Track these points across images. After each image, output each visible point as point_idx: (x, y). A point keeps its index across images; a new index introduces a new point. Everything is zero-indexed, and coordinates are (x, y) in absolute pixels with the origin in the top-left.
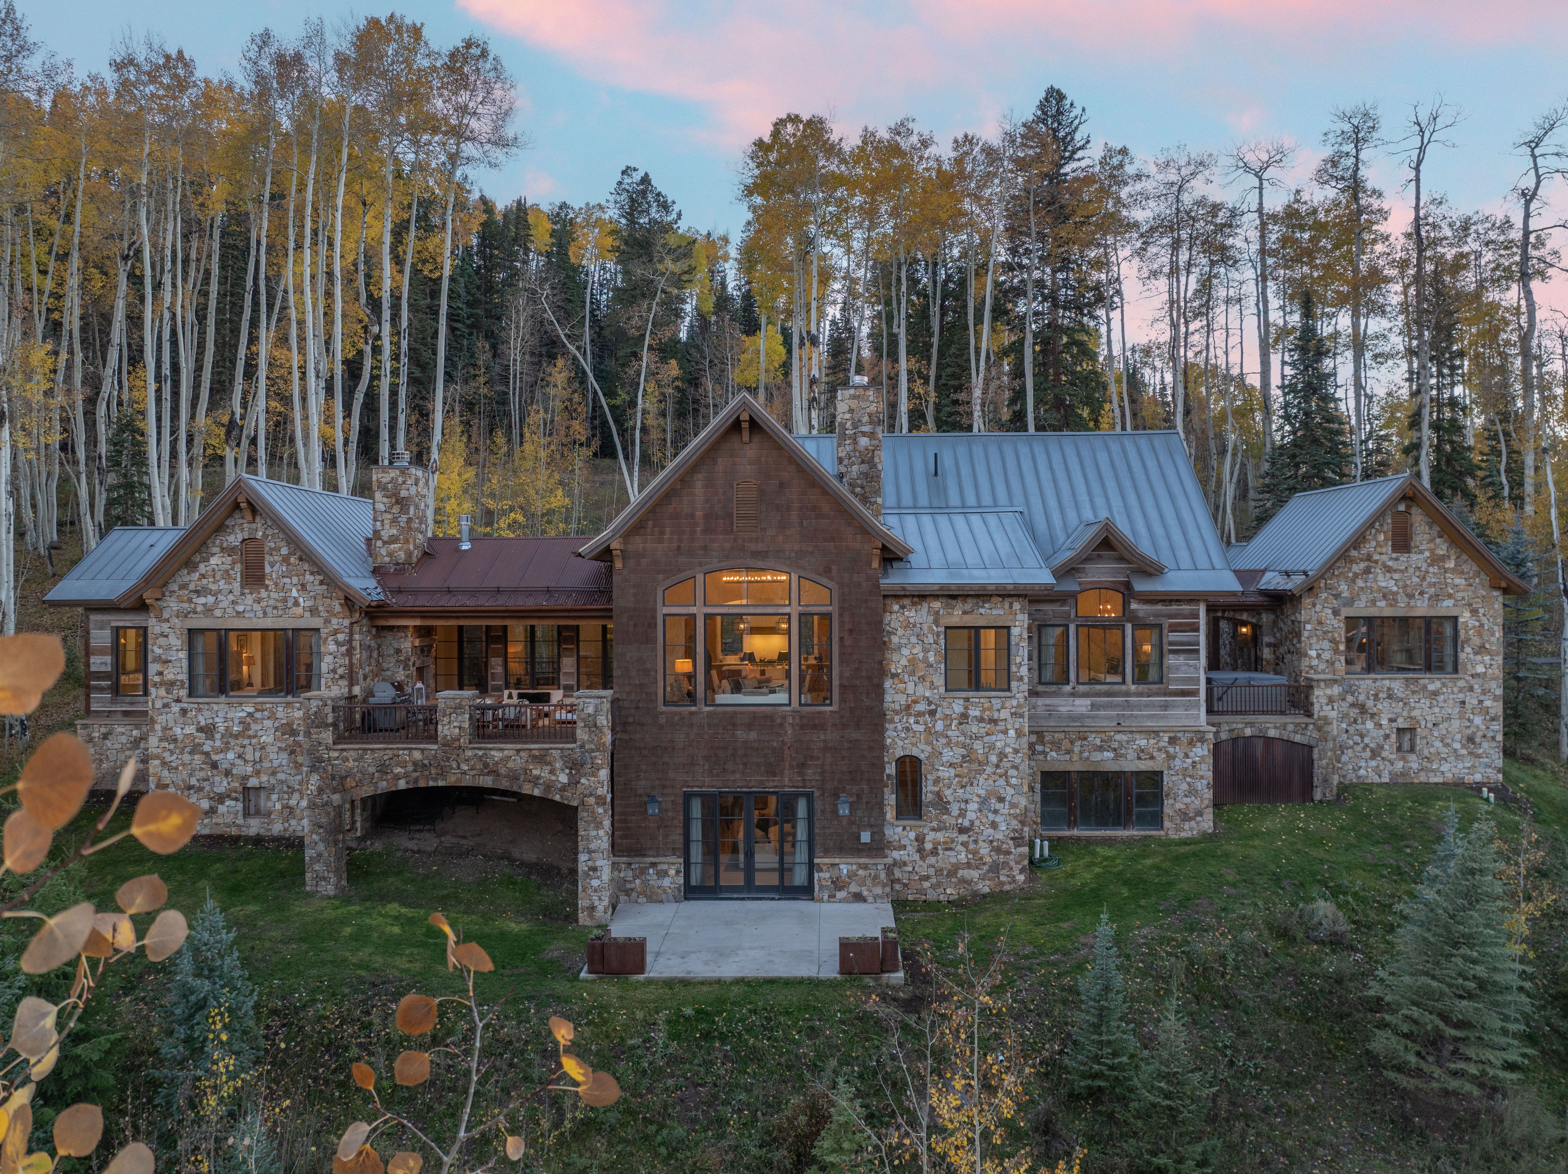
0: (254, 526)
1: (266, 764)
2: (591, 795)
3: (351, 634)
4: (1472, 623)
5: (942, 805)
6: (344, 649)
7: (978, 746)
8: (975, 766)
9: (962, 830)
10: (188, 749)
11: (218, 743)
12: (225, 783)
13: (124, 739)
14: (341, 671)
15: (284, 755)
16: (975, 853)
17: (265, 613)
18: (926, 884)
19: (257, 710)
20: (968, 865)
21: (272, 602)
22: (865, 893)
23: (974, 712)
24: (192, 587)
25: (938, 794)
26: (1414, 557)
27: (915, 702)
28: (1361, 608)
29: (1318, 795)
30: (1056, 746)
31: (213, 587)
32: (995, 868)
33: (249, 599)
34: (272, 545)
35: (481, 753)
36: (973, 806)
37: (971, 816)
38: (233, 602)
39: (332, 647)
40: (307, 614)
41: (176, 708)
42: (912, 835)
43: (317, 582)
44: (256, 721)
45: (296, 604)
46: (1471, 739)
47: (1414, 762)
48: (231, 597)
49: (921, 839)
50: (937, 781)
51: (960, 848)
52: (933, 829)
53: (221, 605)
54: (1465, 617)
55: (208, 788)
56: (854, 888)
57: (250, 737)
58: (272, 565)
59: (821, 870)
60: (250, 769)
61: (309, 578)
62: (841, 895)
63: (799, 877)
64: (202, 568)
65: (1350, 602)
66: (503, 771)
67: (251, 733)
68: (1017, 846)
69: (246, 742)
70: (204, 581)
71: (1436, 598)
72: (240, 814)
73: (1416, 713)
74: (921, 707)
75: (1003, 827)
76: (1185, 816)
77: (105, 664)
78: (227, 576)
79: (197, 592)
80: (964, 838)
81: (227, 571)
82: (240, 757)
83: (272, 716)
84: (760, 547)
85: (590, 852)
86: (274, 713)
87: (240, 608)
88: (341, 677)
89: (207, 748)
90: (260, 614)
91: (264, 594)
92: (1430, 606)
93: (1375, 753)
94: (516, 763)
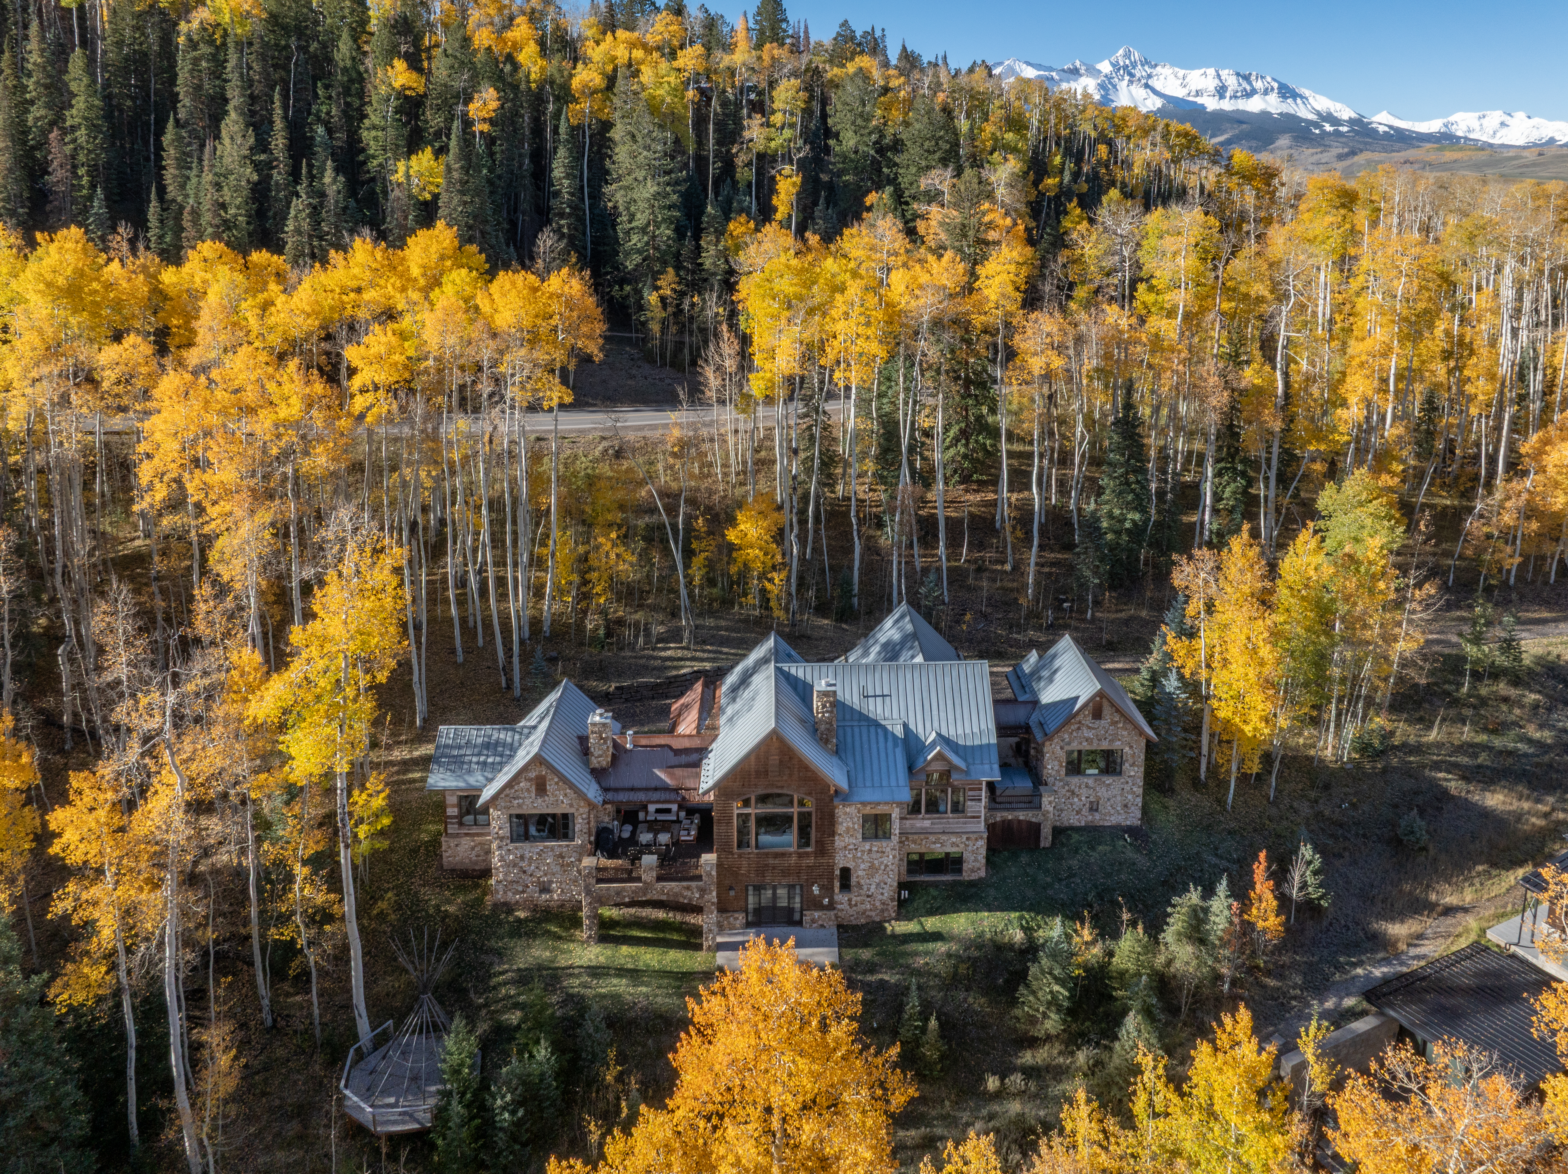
0: (539, 771)
1: (550, 871)
2: (709, 900)
3: (589, 815)
4: (1130, 752)
5: (860, 886)
6: (586, 821)
7: (876, 862)
9: (868, 896)
10: (511, 866)
11: (526, 863)
12: (530, 880)
16: (874, 905)
17: (548, 807)
18: (852, 918)
19: (544, 848)
20: (871, 911)
21: (550, 803)
22: (825, 925)
23: (875, 849)
24: (511, 795)
25: (858, 882)
26: (1102, 722)
27: (849, 845)
28: (1075, 746)
29: (1042, 845)
30: (914, 842)
31: (521, 797)
32: (883, 911)
33: (539, 802)
35: (661, 887)
36: (874, 887)
37: (872, 890)
38: (531, 803)
39: (581, 821)
40: (568, 807)
42: (847, 899)
44: (544, 852)
45: (563, 803)
46: (1126, 806)
47: (1097, 816)
49: (850, 900)
50: (857, 877)
51: (867, 903)
52: (855, 896)
54: (1127, 749)
55: (521, 882)
57: (542, 860)
58: (550, 786)
59: (806, 916)
60: (541, 873)
63: (796, 917)
65: (1069, 744)
67: (542, 858)
68: (892, 902)
69: (540, 862)
71: (1112, 741)
72: (538, 892)
73: (1099, 794)
74: (851, 847)
75: (886, 894)
76: (973, 871)
77: (454, 813)
78: (527, 791)
79: (515, 797)
80: (868, 899)
81: (529, 789)
82: (537, 868)
83: (552, 850)
84: (780, 785)
87: (534, 805)
89: (521, 865)
90: (544, 808)
91: (546, 799)
92: (1110, 745)
93: (1078, 813)
94: (676, 890)
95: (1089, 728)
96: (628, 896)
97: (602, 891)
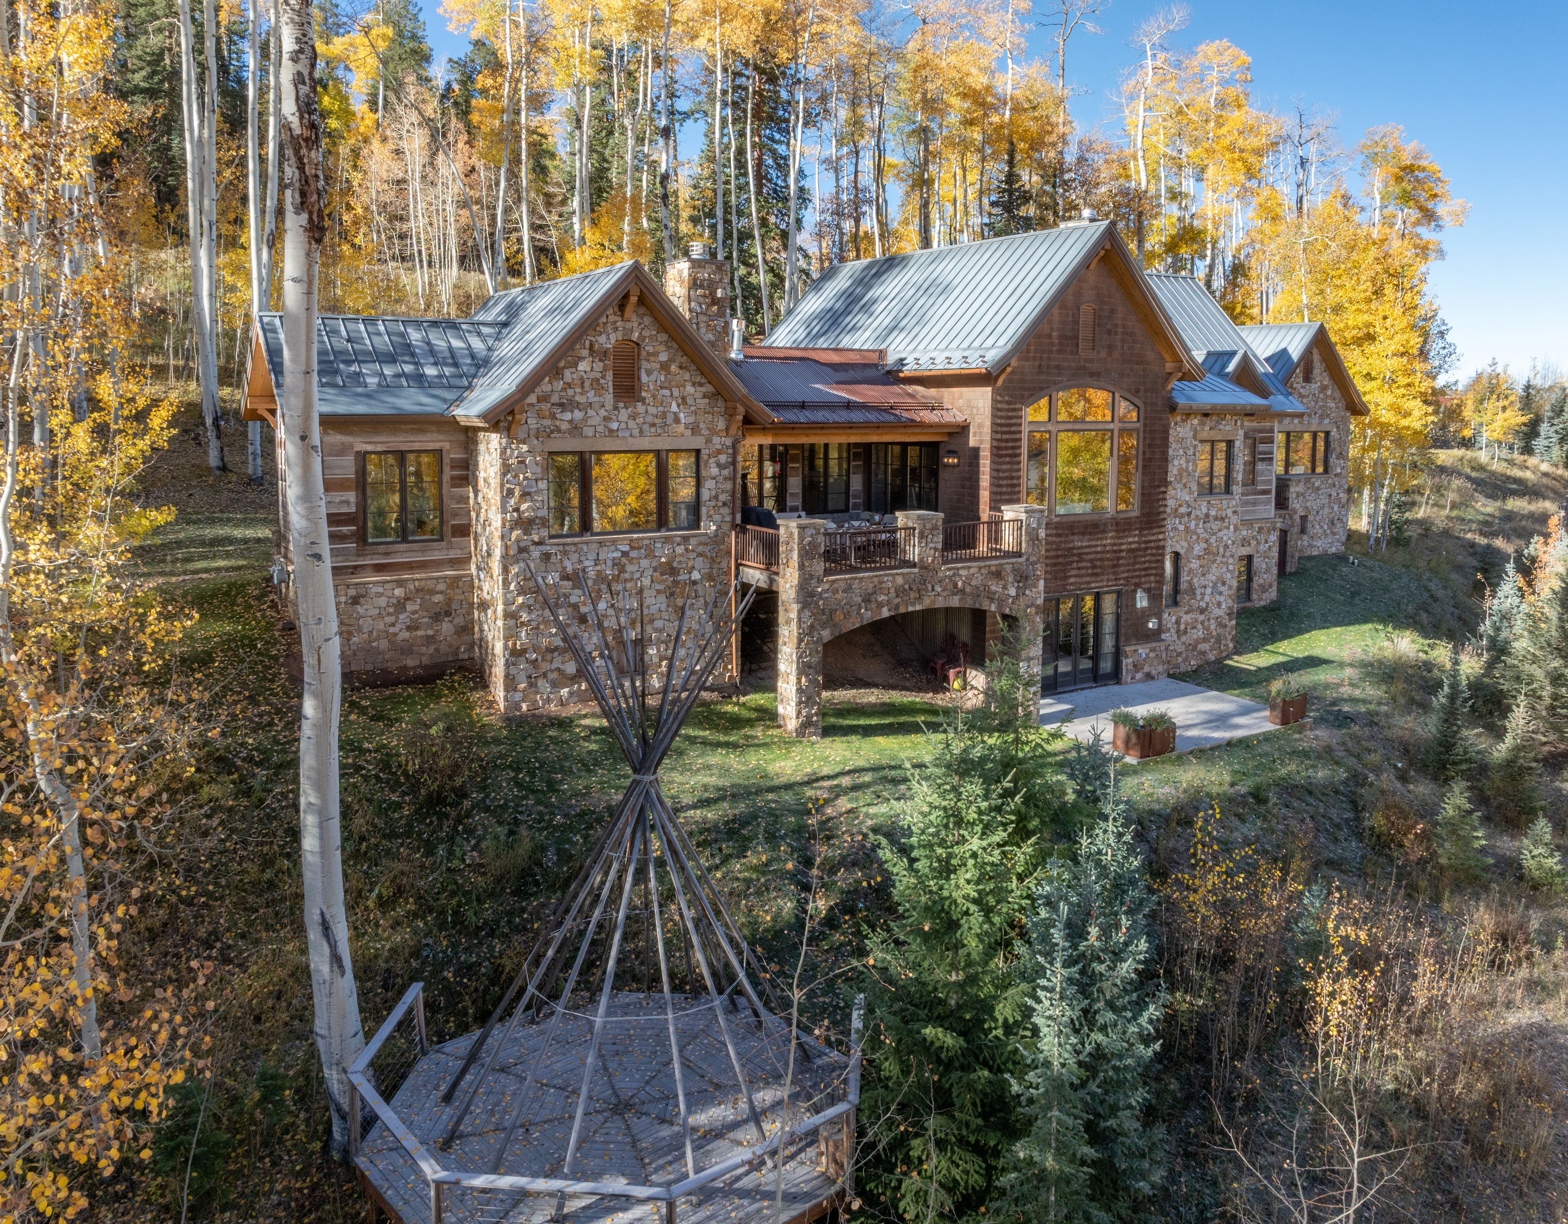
0: (628, 325)
3: (735, 454)
4: (1337, 436)
5: (1192, 590)
6: (726, 472)
7: (1213, 540)
8: (1211, 557)
9: (1202, 611)
10: (551, 603)
12: (596, 640)
13: (382, 602)
14: (723, 497)
15: (662, 598)
17: (641, 432)
19: (632, 548)
20: (1205, 640)
21: (649, 419)
22: (1154, 672)
23: (1213, 513)
24: (555, 399)
25: (1190, 583)
26: (1313, 386)
27: (1180, 505)
29: (1288, 568)
33: (624, 414)
34: (650, 349)
35: (951, 573)
36: (1209, 591)
37: (1207, 598)
38: (605, 419)
39: (715, 471)
40: (688, 432)
41: (536, 553)
42: (1174, 619)
43: (700, 395)
44: (631, 560)
45: (677, 420)
47: (1308, 541)
48: (603, 413)
49: (1178, 622)
50: (1191, 571)
51: (1200, 626)
52: (1186, 613)
53: (591, 422)
54: (1334, 431)
56: (1146, 669)
57: (626, 580)
58: (649, 373)
59: (1127, 657)
60: (625, 620)
61: (690, 389)
62: (1139, 676)
63: (1106, 666)
64: (567, 375)
66: (968, 590)
67: (627, 576)
69: (621, 587)
70: (570, 392)
71: (1322, 417)
72: (612, 673)
73: (1309, 504)
74: (1183, 510)
76: (1264, 589)
77: (347, 503)
79: (561, 405)
80: (1202, 617)
81: (597, 380)
82: (613, 605)
83: (650, 554)
84: (1096, 368)
86: (653, 551)
87: (614, 426)
88: (724, 504)
89: (573, 599)
90: (636, 432)
91: (640, 408)
92: (1320, 423)
95: (1301, 396)
96: (889, 602)
97: (836, 591)
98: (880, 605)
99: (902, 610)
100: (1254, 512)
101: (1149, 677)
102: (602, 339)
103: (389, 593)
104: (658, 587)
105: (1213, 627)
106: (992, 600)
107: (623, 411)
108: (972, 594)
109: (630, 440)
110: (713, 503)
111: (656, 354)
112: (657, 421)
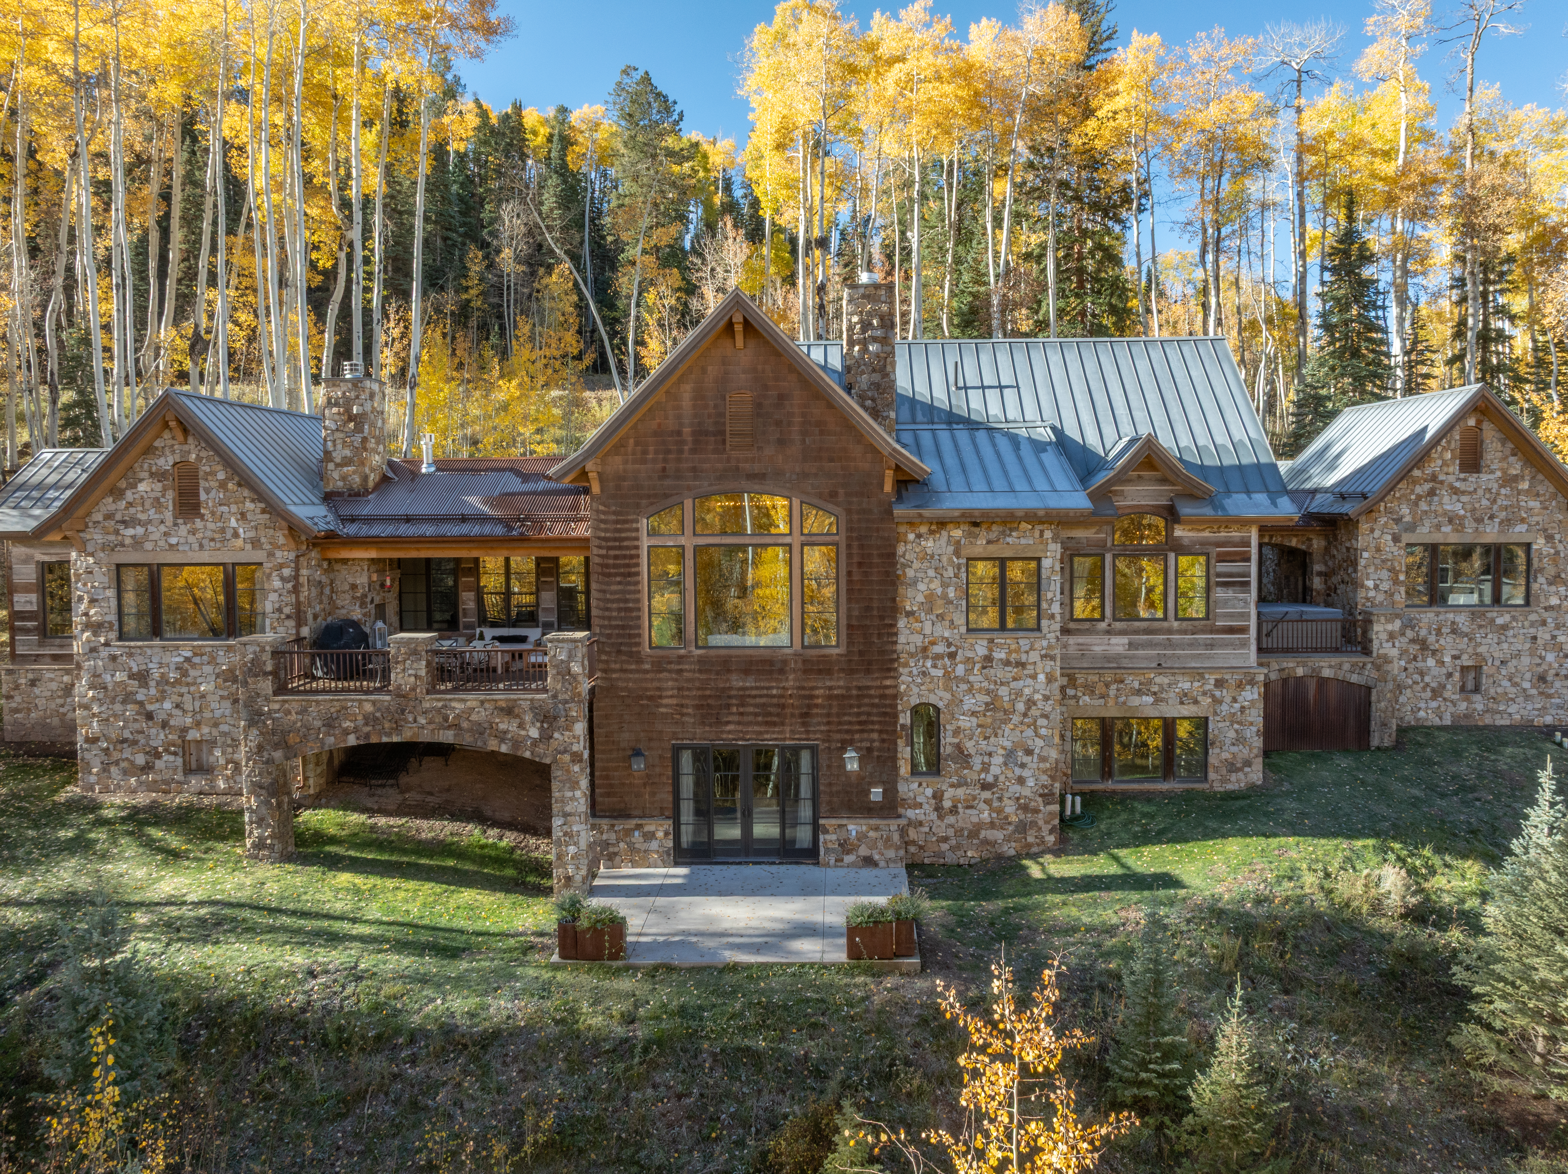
0: (186, 447)
1: (207, 715)
2: (565, 751)
3: (297, 569)
4: (1548, 550)
5: (963, 758)
6: (290, 585)
7: (1003, 691)
8: (1000, 715)
9: (985, 786)
10: (119, 698)
11: (153, 691)
12: (162, 736)
13: (54, 686)
14: (287, 610)
15: (227, 704)
16: (999, 811)
17: (201, 546)
18: (945, 847)
19: (195, 655)
20: (992, 825)
21: (209, 534)
22: (876, 857)
23: (1000, 655)
24: (118, 517)
25: (959, 747)
26: (1484, 477)
27: (933, 643)
28: (1425, 533)
29: (1375, 742)
30: (1090, 689)
31: (142, 517)
32: (1022, 828)
33: (183, 530)
34: (207, 469)
35: (440, 704)
36: (997, 760)
37: (995, 770)
38: (166, 534)
39: (277, 584)
40: (249, 546)
41: (104, 653)
42: (929, 792)
43: (258, 511)
44: (194, 666)
45: (236, 535)
46: (1542, 679)
47: (1479, 703)
48: (163, 528)
49: (938, 796)
50: (957, 732)
51: (982, 806)
52: (952, 786)
53: (152, 537)
54: (1539, 543)
55: (143, 741)
56: (863, 851)
57: (188, 684)
58: (208, 491)
59: (826, 832)
60: (189, 721)
61: (249, 505)
62: (849, 859)
63: (803, 839)
64: (129, 495)
65: (1411, 528)
66: (465, 725)
67: (189, 680)
68: (1046, 804)
69: (184, 690)
70: (132, 510)
71: (1507, 523)
72: (180, 769)
73: (1482, 649)
74: (940, 649)
75: (1031, 783)
76: (1232, 767)
77: (31, 603)
78: (157, 503)
79: (123, 522)
80: (986, 795)
81: (157, 499)
82: (178, 706)
83: (213, 661)
84: (757, 468)
85: (566, 815)
86: (214, 658)
87: (173, 540)
88: (288, 617)
89: (140, 697)
90: (196, 546)
91: (199, 523)
92: (1501, 532)
93: (1436, 693)
94: (480, 715)
95: (1455, 491)
96: (356, 730)
97: (288, 713)
98: (346, 732)
99: (374, 740)
100: (1209, 657)
101: (869, 862)
102: (161, 462)
103: (59, 679)
104: (221, 693)
105: (1008, 810)
106: (502, 741)
107: (182, 527)
108: (470, 730)
109: (190, 554)
110: (276, 615)
111: (213, 473)
112: (217, 536)
